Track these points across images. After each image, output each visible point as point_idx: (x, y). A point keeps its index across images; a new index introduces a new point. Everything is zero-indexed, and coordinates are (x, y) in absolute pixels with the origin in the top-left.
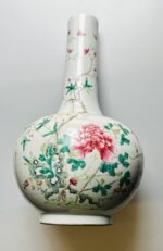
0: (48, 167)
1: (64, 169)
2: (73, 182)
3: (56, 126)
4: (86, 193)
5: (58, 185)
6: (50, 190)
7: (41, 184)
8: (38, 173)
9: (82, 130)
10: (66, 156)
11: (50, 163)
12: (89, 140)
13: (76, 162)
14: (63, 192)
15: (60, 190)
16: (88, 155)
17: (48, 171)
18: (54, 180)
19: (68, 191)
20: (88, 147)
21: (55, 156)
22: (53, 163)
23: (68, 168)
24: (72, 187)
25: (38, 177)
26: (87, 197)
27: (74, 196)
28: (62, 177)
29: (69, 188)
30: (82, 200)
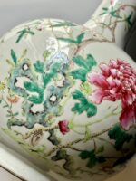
0: (40, 83)
1: (62, 102)
2: (63, 127)
3: (81, 36)
4: (69, 151)
5: (39, 117)
6: (22, 118)
7: (15, 101)
8: (20, 84)
9: (115, 64)
10: (77, 85)
11: (46, 81)
12: (118, 82)
13: (85, 101)
14: (39, 132)
15: (37, 127)
16: (106, 102)
17: (36, 90)
18: (38, 108)
19: (46, 134)
20: (112, 92)
21: (60, 76)
22: (51, 83)
23: (68, 102)
24: (58, 133)
25: (16, 89)
26: (67, 158)
27: (50, 146)
28: (52, 110)
29: (51, 131)
30: (57, 158)
